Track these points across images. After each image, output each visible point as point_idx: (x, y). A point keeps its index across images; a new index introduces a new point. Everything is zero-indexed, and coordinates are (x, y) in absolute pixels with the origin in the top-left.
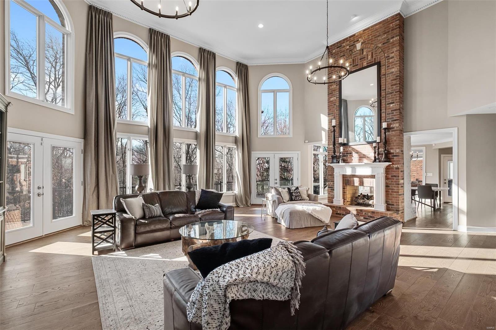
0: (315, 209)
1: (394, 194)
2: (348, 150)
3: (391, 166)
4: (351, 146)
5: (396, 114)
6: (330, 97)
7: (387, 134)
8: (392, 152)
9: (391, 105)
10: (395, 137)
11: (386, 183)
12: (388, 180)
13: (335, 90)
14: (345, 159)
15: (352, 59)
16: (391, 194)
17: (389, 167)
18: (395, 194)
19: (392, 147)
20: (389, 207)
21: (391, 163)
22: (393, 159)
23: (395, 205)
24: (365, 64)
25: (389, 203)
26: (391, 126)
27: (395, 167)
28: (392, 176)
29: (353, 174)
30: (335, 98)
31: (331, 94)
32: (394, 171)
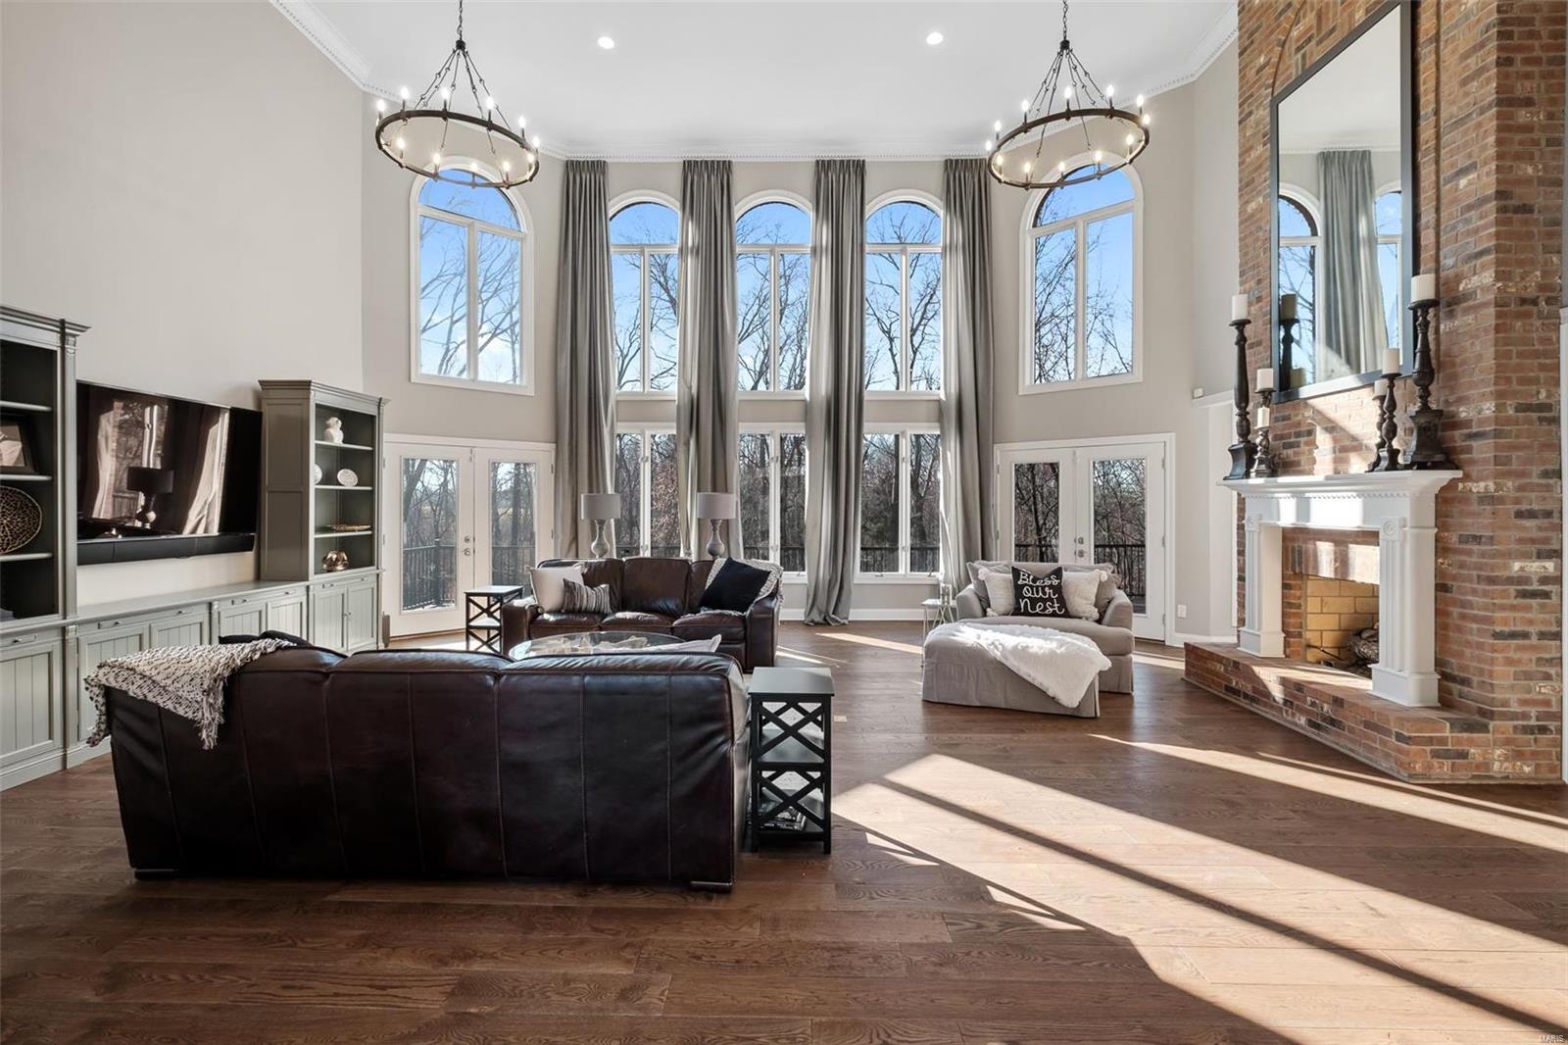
0: (1025, 648)
1: (1472, 629)
2: (1300, 417)
3: (1461, 486)
4: (1311, 401)
5: (1482, 222)
6: (1246, 198)
7: (1442, 327)
8: (1463, 415)
9: (1463, 182)
10: (1477, 343)
11: (1439, 573)
12: (1445, 558)
13: (1261, 166)
14: (1292, 458)
15: (1314, 12)
16: (1459, 629)
17: (1450, 495)
18: (1475, 626)
19: (1462, 395)
20: (1451, 694)
21: (1459, 474)
22: (1469, 450)
23: (1475, 684)
24: (1360, 16)
25: (1448, 671)
26: (1461, 289)
27: (1474, 490)
28: (1464, 539)
29: (1302, 524)
30: (1261, 199)
31: (1247, 185)
32: (1472, 514)
